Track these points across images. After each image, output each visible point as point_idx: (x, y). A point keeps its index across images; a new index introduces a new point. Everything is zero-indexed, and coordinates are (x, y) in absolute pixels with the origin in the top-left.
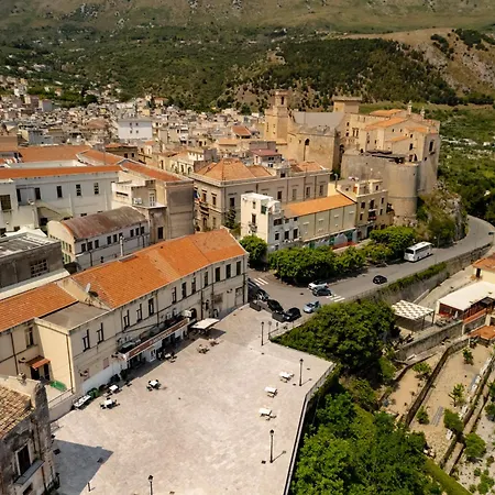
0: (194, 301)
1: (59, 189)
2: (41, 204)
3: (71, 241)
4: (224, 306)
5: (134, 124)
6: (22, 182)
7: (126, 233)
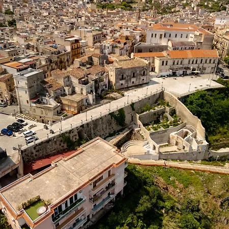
0: (195, 66)
1: (176, 35)
2: (170, 38)
3: (171, 46)
4: (206, 71)
5: (223, 19)
6: (167, 31)
7: (188, 48)
